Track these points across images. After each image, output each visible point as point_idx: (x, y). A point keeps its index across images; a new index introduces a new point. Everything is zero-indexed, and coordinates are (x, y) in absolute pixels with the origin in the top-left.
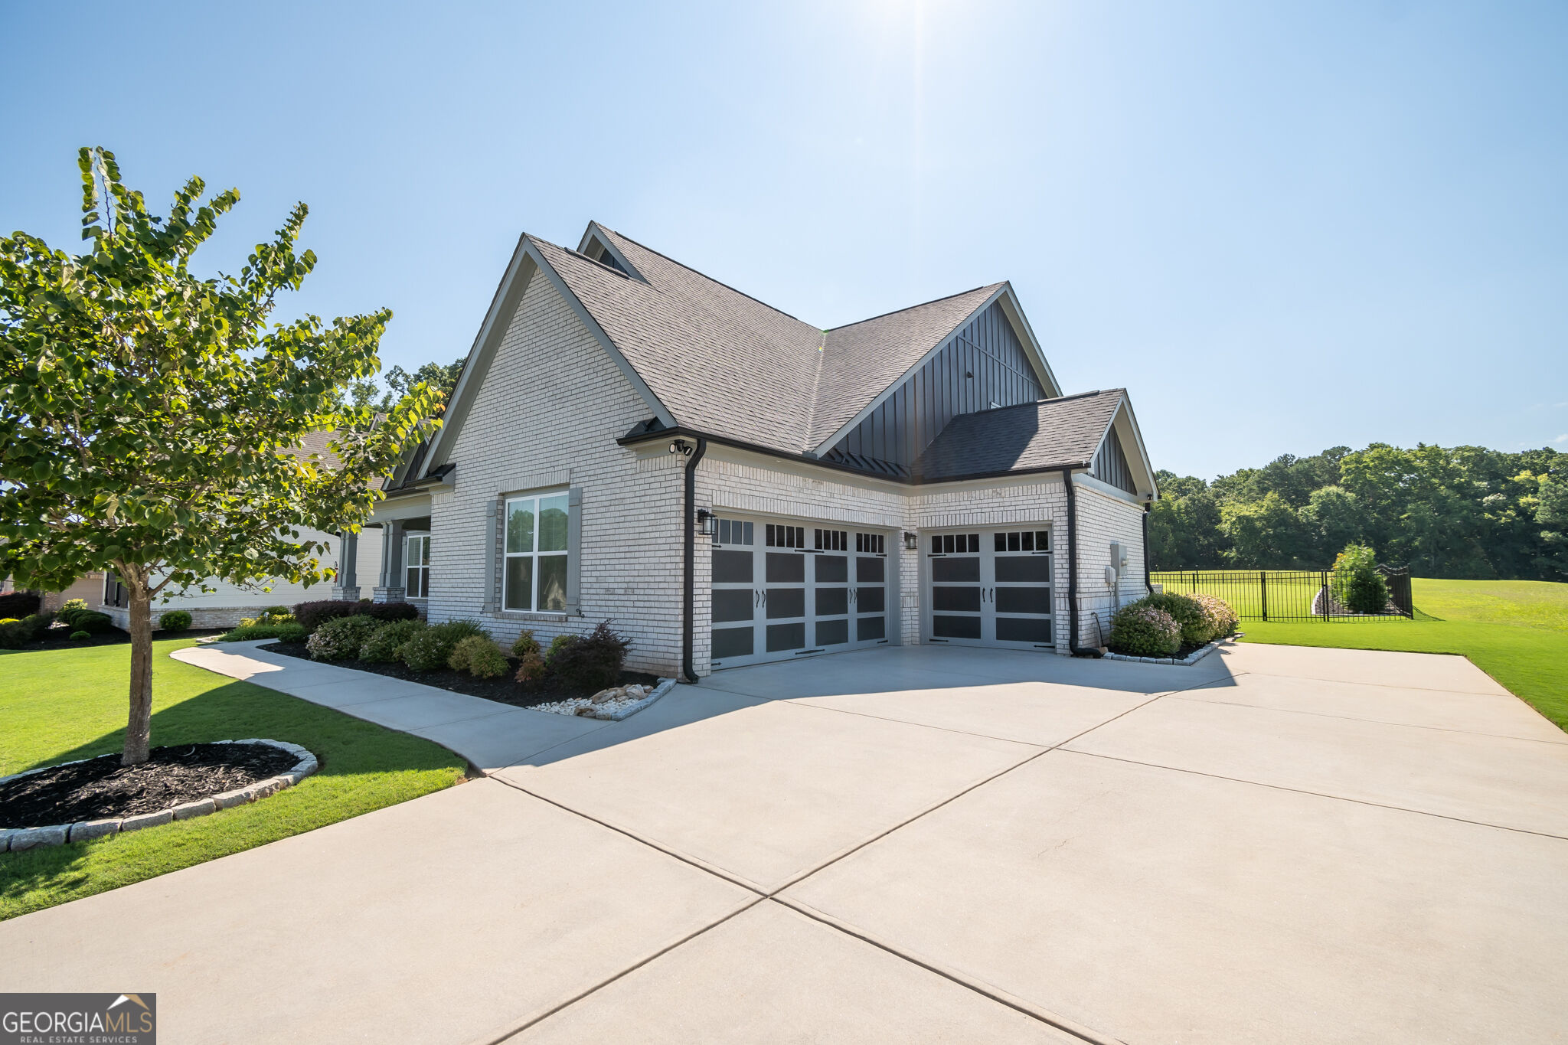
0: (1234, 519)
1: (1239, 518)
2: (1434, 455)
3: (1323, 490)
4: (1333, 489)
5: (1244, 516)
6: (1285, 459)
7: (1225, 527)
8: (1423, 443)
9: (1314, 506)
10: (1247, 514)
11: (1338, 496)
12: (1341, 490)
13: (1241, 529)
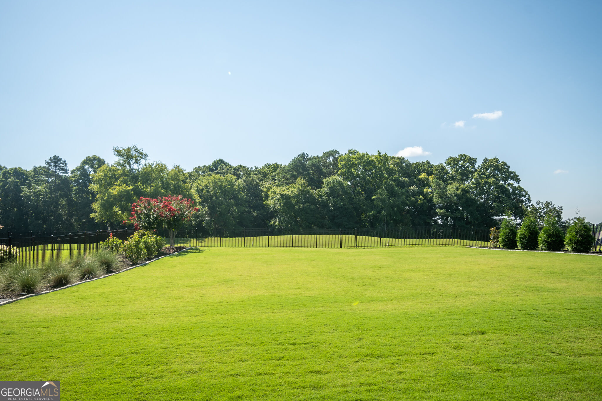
0: (278, 196)
1: (282, 195)
2: (385, 159)
3: (331, 178)
4: (335, 177)
5: (285, 195)
6: (303, 156)
7: (270, 202)
8: (380, 151)
9: (325, 189)
10: (287, 193)
11: (339, 182)
12: (340, 179)
13: (284, 204)
